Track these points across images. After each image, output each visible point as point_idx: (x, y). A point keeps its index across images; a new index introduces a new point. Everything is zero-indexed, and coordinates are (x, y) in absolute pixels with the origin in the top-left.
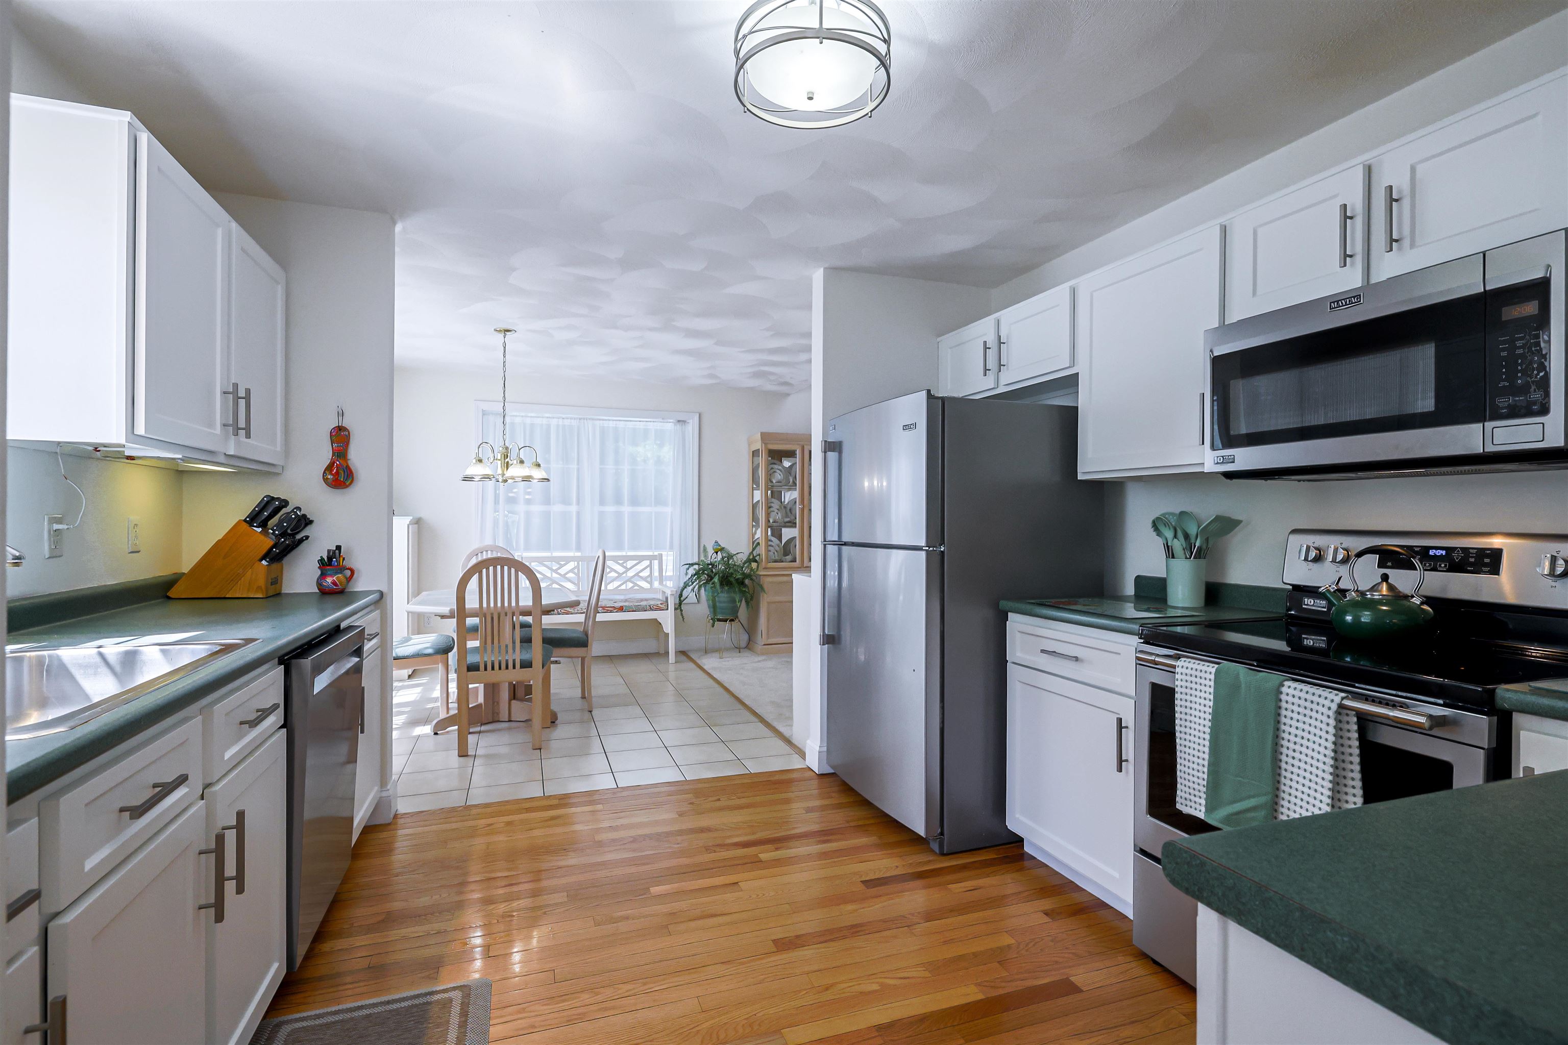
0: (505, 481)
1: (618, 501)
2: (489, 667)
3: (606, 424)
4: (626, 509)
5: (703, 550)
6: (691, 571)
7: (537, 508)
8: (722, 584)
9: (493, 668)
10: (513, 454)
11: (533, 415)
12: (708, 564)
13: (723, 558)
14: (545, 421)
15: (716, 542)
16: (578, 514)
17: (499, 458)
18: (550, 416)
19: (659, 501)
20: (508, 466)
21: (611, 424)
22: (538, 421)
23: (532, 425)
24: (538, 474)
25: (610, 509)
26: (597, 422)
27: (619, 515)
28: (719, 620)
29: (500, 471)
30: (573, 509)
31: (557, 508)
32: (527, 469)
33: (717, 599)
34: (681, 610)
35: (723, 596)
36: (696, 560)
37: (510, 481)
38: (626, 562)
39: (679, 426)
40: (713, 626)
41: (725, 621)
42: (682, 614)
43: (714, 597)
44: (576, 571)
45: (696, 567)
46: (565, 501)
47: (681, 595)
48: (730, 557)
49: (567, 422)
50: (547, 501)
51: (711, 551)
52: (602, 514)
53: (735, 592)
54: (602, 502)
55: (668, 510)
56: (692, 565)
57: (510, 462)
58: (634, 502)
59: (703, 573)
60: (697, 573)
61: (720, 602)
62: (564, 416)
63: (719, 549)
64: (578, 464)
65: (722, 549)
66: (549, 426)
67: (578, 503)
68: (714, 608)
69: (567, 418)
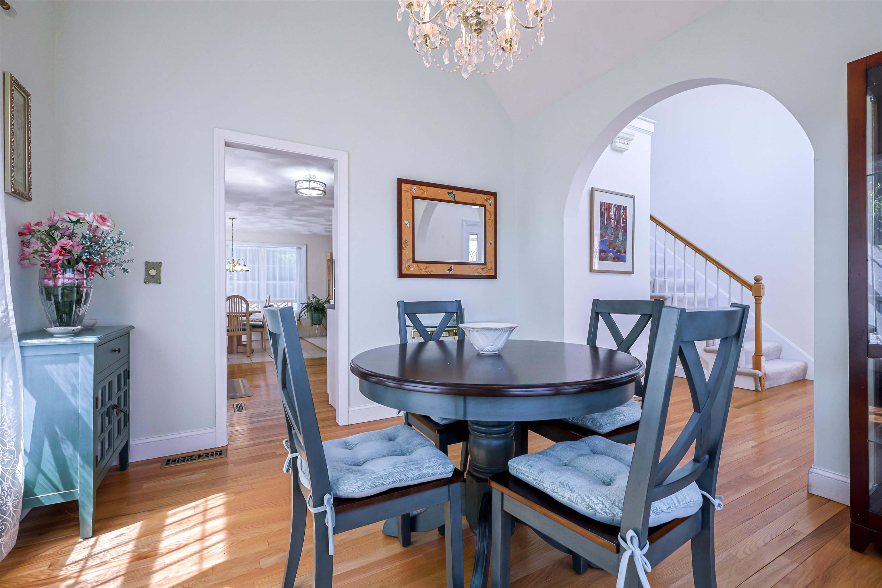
0: (233, 271)
1: (274, 279)
2: (232, 330)
3: (269, 249)
4: (278, 282)
5: (308, 298)
6: (304, 306)
7: (242, 282)
8: (315, 310)
9: (234, 331)
10: (236, 262)
11: (240, 245)
12: (310, 303)
13: (316, 301)
14: (245, 248)
15: (313, 295)
16: (258, 284)
17: (231, 263)
18: (247, 246)
19: (291, 279)
20: (234, 266)
21: (271, 249)
22: (242, 248)
23: (239, 250)
24: (245, 269)
25: (271, 282)
26: (266, 248)
27: (275, 285)
28: (314, 324)
29: (231, 268)
30: (256, 282)
31: (250, 282)
32: (242, 267)
33: (313, 316)
34: (300, 321)
35: (316, 315)
36: (306, 302)
37: (235, 271)
38: (278, 303)
39: (298, 250)
40: (312, 326)
41: (317, 324)
42: (300, 323)
43: (312, 315)
44: (258, 306)
45: (306, 304)
46: (253, 279)
47: (300, 315)
48: (319, 300)
49: (253, 248)
50: (246, 279)
51: (311, 299)
52: (268, 285)
53: (320, 313)
54: (268, 279)
55: (294, 283)
56: (304, 303)
57: (235, 265)
58: (281, 279)
59: (308, 306)
60: (306, 307)
61: (314, 317)
62: (252, 246)
63: (314, 297)
64: (258, 265)
65: (315, 297)
66: (246, 250)
67: (258, 280)
68: (312, 320)
69: (254, 247)
